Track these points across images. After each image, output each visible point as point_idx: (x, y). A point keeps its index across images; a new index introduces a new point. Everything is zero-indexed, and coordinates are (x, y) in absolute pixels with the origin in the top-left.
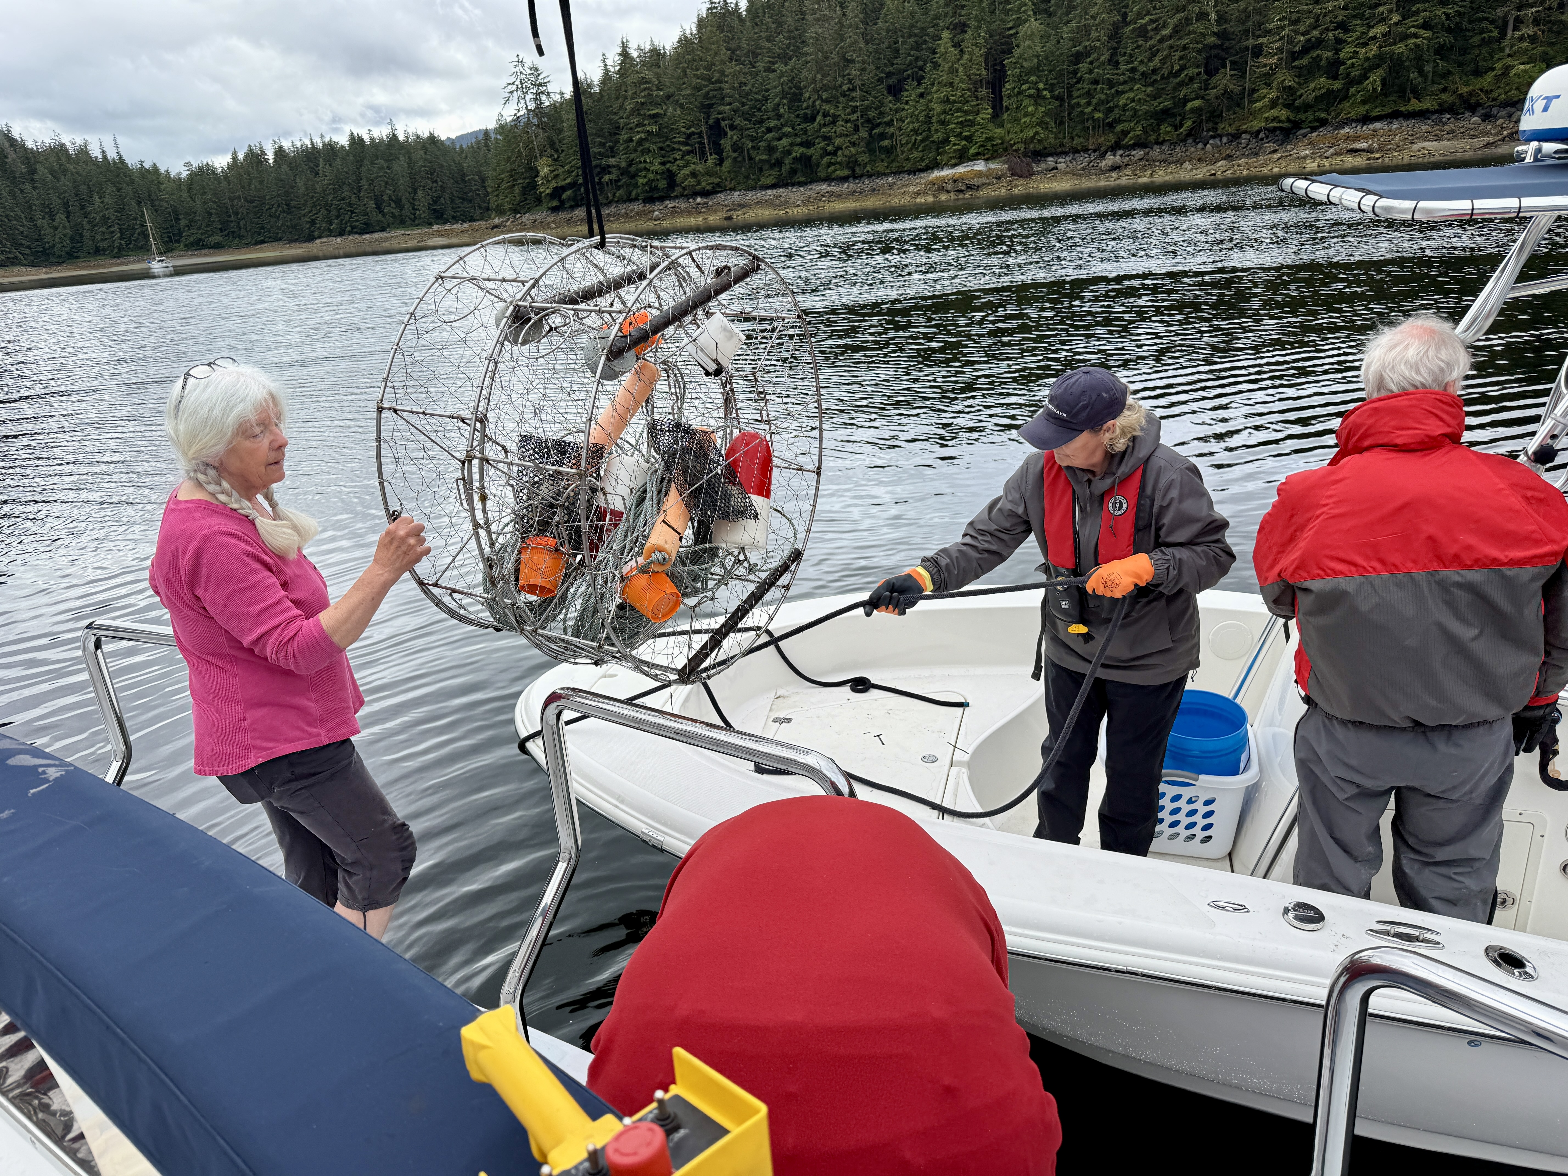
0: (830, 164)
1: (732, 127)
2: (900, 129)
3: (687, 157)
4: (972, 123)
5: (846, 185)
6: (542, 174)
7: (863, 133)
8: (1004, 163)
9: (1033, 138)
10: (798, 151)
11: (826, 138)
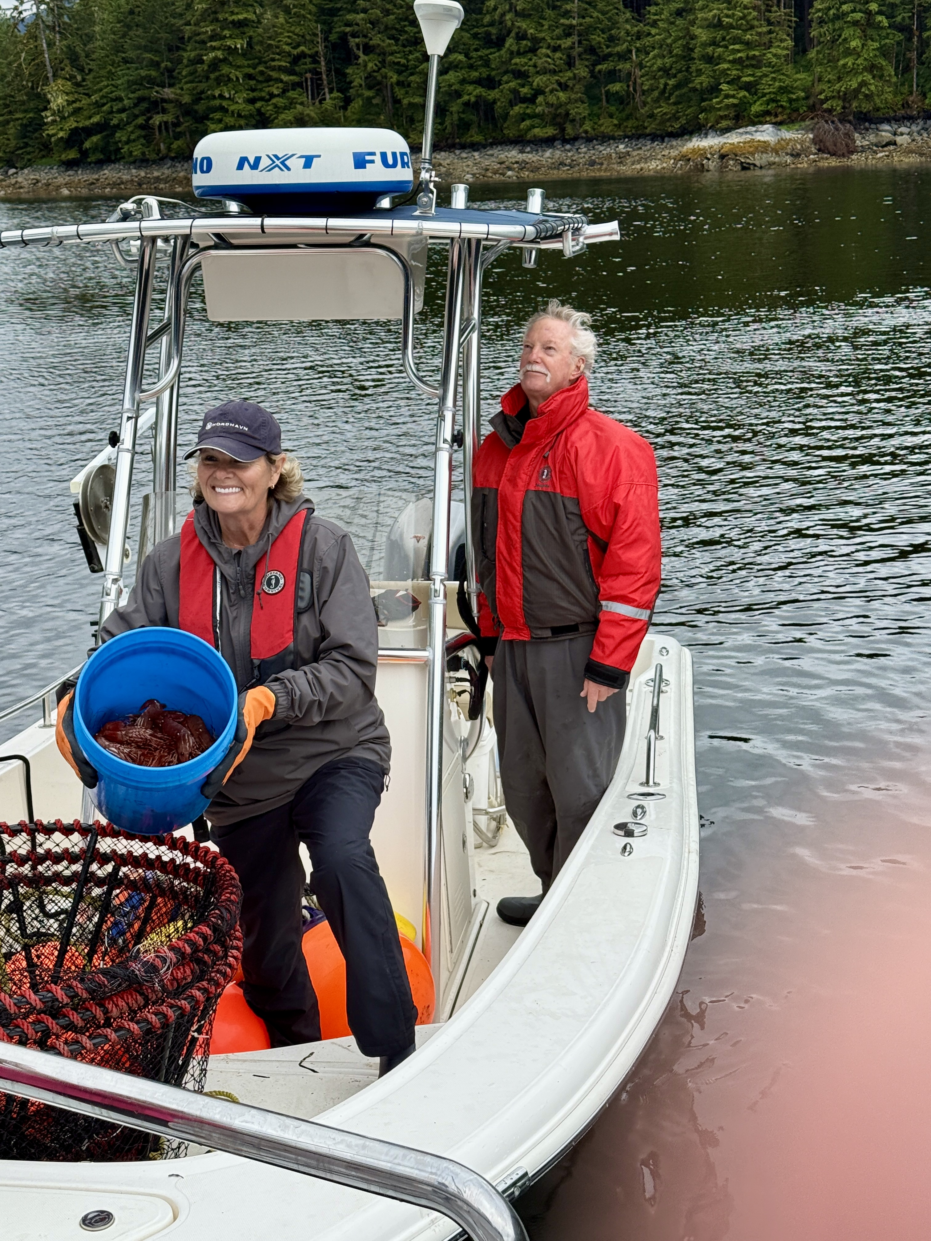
0: (523, 117)
1: (368, 49)
2: (641, 66)
3: (291, 94)
4: (756, 62)
5: (548, 154)
6: (53, 106)
7: (581, 71)
8: (807, 130)
9: (857, 91)
10: (473, 92)
11: (520, 75)
